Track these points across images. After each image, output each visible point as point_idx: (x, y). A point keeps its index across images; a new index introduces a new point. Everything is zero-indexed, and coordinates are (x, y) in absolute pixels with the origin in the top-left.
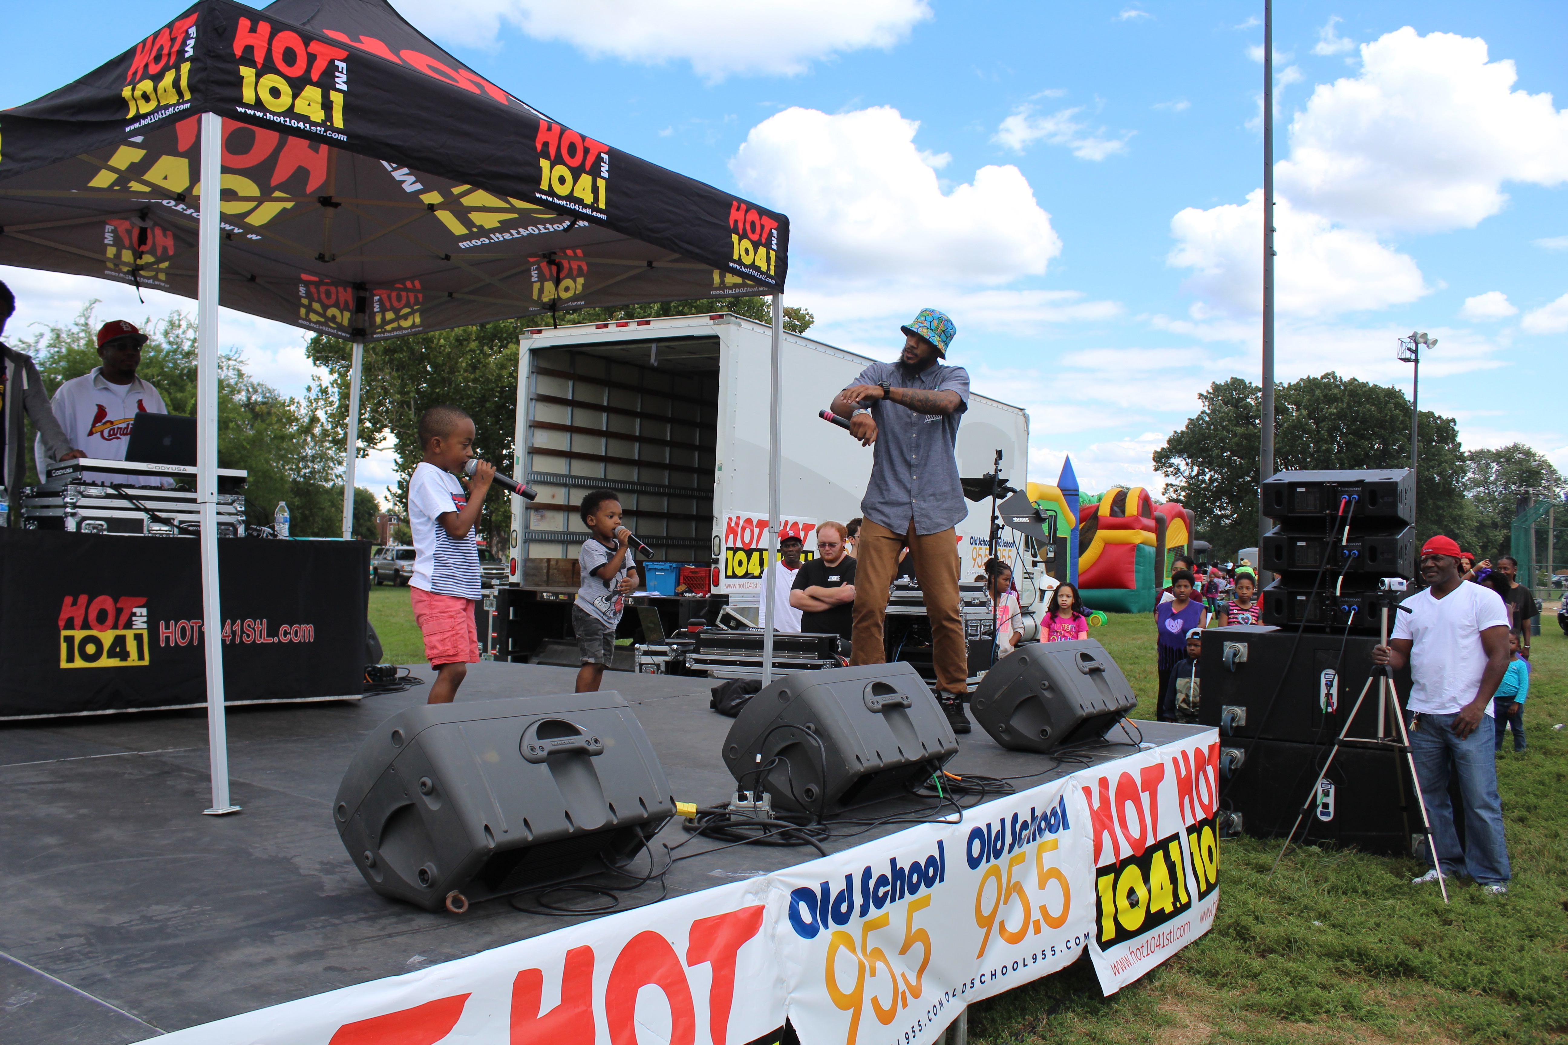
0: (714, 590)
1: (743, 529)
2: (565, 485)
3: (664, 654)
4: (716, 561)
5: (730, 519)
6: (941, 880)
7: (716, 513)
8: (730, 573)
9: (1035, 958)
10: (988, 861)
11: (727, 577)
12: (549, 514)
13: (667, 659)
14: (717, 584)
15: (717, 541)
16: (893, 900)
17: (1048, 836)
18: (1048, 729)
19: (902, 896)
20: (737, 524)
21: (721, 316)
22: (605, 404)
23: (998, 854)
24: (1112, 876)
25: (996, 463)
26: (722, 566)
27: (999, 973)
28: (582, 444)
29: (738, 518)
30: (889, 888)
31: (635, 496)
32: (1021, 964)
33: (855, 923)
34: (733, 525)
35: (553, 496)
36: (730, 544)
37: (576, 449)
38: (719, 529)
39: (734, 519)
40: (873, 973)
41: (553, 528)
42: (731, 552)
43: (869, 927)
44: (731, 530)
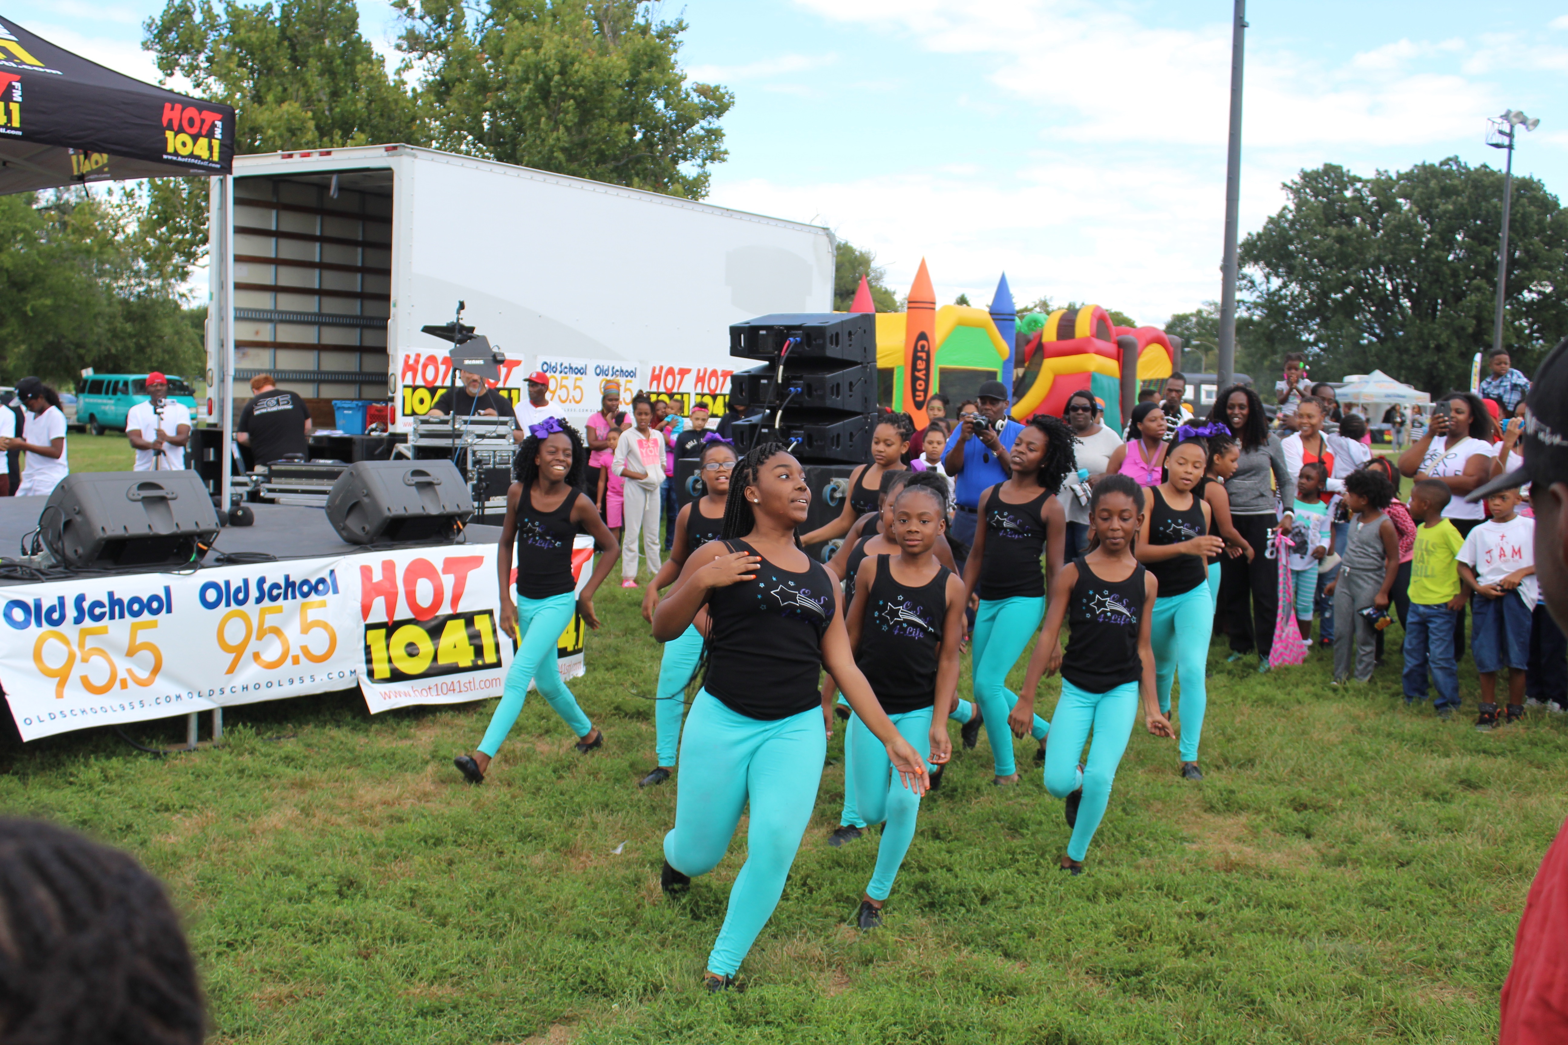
0: (391, 429)
1: (425, 367)
2: (270, 321)
3: (244, 484)
4: (392, 399)
5: (408, 357)
6: (169, 610)
7: (391, 350)
8: (408, 411)
9: (292, 681)
10: (228, 604)
11: (404, 415)
12: (252, 351)
13: (248, 489)
14: (393, 422)
15: (392, 379)
16: (112, 617)
17: (313, 597)
18: (367, 527)
19: (122, 616)
20: (417, 361)
21: (395, 148)
22: (318, 233)
23: (241, 603)
24: (383, 631)
25: (458, 313)
26: (398, 404)
27: (251, 687)
28: (289, 277)
29: (418, 356)
30: (107, 609)
31: (358, 331)
32: (276, 684)
33: (68, 628)
34: (411, 362)
35: (257, 333)
36: (409, 381)
37: (282, 282)
38: (396, 367)
39: (413, 357)
40: (85, 660)
41: (257, 366)
42: (410, 390)
43: (85, 633)
44: (409, 367)
